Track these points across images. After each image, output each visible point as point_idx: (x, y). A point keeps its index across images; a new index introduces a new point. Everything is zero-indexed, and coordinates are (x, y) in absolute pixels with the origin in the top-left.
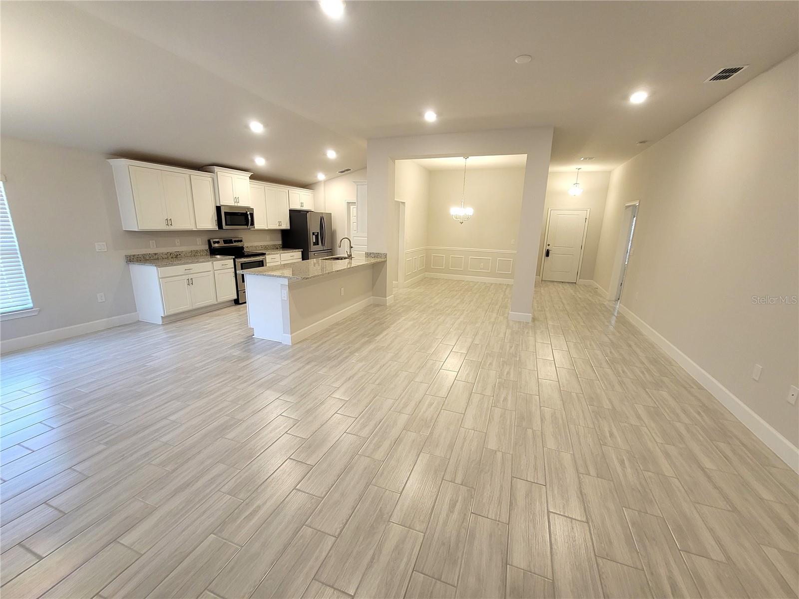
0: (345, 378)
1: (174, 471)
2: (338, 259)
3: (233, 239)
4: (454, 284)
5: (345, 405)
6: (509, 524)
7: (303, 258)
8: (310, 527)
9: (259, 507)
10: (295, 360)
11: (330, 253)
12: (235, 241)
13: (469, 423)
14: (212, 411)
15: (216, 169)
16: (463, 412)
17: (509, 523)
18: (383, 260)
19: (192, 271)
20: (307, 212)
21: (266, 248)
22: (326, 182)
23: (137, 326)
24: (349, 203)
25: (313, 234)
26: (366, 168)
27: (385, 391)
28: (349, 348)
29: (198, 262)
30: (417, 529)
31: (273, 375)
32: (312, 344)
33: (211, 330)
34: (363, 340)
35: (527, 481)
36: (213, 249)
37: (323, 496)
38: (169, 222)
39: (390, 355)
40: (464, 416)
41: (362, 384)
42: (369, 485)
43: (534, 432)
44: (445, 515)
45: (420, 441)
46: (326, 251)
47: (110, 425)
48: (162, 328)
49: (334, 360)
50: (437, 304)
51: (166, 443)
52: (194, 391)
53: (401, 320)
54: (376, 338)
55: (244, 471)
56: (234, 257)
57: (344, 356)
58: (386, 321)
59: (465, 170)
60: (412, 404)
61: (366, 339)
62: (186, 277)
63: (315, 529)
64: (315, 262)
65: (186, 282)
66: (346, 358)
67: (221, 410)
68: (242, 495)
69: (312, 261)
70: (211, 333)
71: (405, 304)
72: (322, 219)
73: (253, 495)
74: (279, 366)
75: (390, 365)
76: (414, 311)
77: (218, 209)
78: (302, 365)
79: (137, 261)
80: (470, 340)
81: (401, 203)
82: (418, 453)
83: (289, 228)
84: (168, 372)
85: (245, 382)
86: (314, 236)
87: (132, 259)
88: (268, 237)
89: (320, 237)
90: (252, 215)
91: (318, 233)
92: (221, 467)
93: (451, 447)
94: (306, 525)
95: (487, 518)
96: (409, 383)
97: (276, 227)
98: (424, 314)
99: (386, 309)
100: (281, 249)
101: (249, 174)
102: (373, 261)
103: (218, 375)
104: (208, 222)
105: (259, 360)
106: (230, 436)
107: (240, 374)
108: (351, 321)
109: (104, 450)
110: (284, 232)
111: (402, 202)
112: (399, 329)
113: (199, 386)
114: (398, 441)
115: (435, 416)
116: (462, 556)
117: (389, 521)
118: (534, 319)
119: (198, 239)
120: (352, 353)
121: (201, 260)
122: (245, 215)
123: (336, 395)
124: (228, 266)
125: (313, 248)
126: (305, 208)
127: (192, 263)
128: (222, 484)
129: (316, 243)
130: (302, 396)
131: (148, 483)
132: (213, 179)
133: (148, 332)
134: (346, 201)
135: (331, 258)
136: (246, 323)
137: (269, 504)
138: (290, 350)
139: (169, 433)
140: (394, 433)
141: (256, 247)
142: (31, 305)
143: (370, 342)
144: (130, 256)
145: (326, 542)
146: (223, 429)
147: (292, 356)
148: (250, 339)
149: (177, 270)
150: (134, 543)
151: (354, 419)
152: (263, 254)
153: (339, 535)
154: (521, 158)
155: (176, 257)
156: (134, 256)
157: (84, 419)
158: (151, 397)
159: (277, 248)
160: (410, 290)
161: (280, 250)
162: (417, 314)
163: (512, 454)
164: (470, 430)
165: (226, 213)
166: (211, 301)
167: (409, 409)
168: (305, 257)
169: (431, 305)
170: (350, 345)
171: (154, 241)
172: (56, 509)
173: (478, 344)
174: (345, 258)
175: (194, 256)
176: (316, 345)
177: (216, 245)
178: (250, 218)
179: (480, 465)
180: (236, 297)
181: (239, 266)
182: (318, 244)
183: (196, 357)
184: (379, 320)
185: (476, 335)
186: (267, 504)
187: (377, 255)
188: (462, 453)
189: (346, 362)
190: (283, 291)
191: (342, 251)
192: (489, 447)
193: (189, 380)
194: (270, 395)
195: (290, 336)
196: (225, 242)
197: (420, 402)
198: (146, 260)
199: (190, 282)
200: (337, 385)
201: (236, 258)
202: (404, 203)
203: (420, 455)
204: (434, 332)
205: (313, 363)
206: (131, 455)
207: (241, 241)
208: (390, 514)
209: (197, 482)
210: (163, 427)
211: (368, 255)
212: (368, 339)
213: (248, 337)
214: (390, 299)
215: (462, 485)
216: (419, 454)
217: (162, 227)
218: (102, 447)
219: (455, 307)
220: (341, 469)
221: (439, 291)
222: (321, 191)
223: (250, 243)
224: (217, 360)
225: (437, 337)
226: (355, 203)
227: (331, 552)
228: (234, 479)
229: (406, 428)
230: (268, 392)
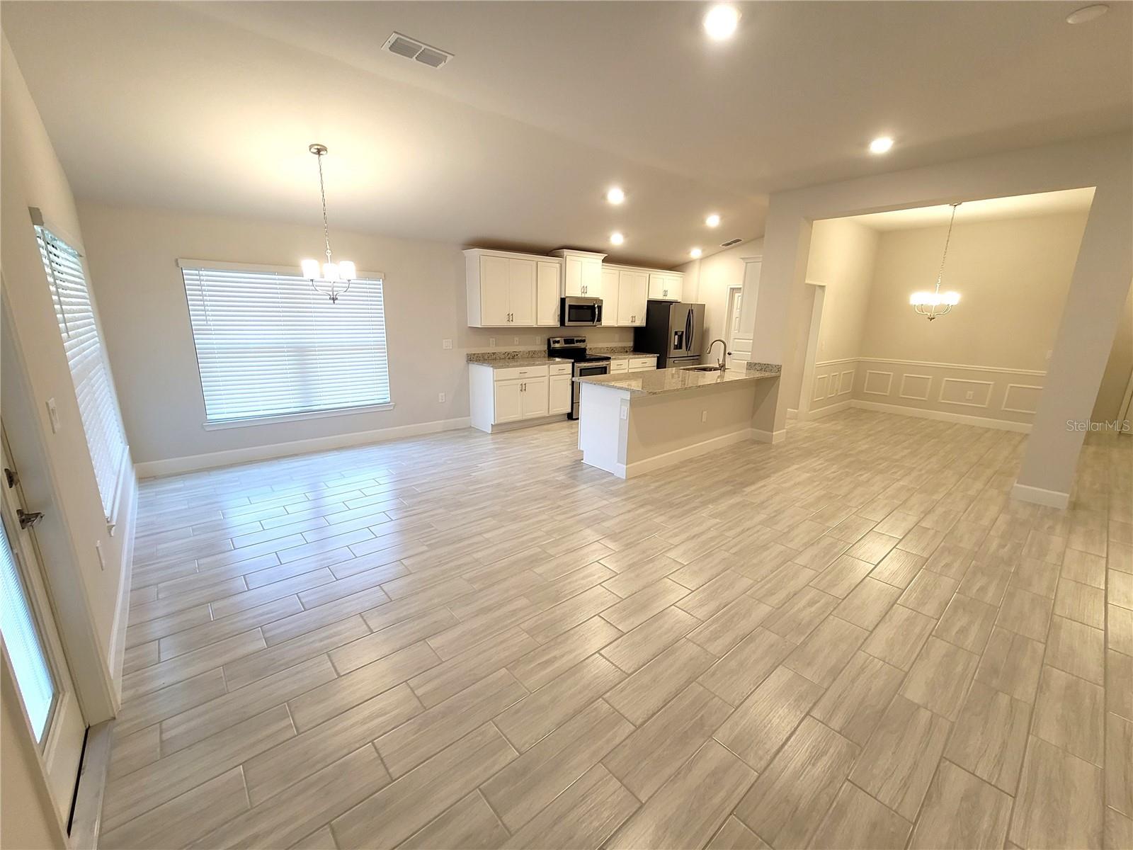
0: (688, 534)
1: (481, 590)
2: (705, 369)
3: (575, 339)
4: (903, 422)
5: (681, 570)
6: (915, 824)
7: (658, 367)
8: (607, 702)
9: (555, 659)
10: (625, 500)
11: (698, 361)
12: (577, 341)
13: (877, 647)
14: (525, 538)
15: (566, 252)
16: (870, 629)
17: (917, 821)
18: (774, 374)
19: (526, 375)
20: (671, 303)
21: (613, 350)
22: (703, 260)
23: (468, 431)
24: (733, 290)
25: (676, 333)
26: (763, 236)
27: (743, 566)
28: (702, 495)
29: (534, 365)
30: (751, 764)
31: (597, 512)
32: (651, 483)
33: (537, 446)
34: (723, 490)
35: (973, 774)
36: (553, 350)
37: (630, 672)
38: (510, 317)
39: (762, 516)
40: (869, 636)
41: (709, 548)
42: (692, 682)
43: (1013, 703)
44: (800, 764)
45: (783, 649)
46: (691, 358)
47: (433, 529)
48: (490, 437)
49: (677, 508)
50: (862, 451)
51: (477, 560)
52: (511, 512)
53: (790, 469)
54: (745, 489)
55: (546, 613)
56: (573, 361)
57: (693, 505)
58: (765, 466)
59: (950, 227)
60: (782, 595)
61: (729, 488)
62: (520, 382)
63: (613, 707)
64: (673, 372)
65: (519, 388)
66: (695, 508)
67: (534, 539)
68: (540, 639)
69: (670, 371)
70: (537, 450)
71: (804, 446)
72: (690, 312)
73: (552, 643)
74: (605, 502)
75: (758, 531)
76: (817, 458)
77: (563, 301)
78: (634, 506)
79: (476, 361)
80: (915, 519)
81: (817, 288)
82: (776, 664)
83: (644, 325)
84: (488, 487)
85: (564, 513)
86: (677, 336)
87: (474, 358)
88: (617, 336)
89: (686, 338)
90: (600, 308)
91: (683, 332)
92: (523, 602)
93: (835, 673)
94: (603, 699)
95: (875, 798)
96: (784, 562)
97: (627, 323)
98: (834, 464)
99: (771, 449)
100: (632, 353)
101: (602, 256)
102: (758, 375)
103: (536, 500)
104: (549, 317)
105: (584, 490)
106: (539, 570)
107: (561, 503)
108: (711, 459)
109: (427, 551)
110: (637, 331)
111: (820, 286)
112: (785, 482)
113: (516, 508)
114: (748, 638)
115: (817, 621)
116: (815, 830)
117: (710, 736)
118: (1074, 506)
119: (537, 338)
120: (704, 504)
121: (538, 363)
122: (593, 308)
123: (672, 554)
124: (565, 372)
125: (673, 352)
126: (669, 298)
127: (527, 365)
128: (522, 621)
129: (679, 347)
130: (627, 545)
131: (456, 595)
132: (561, 265)
133: (477, 440)
134: (729, 287)
135: (695, 369)
136: (575, 443)
137: (564, 660)
138: (623, 485)
139: (483, 550)
140: (744, 626)
141: (601, 349)
142: (389, 400)
143: (734, 493)
144: (471, 355)
145: (622, 728)
146: (534, 561)
147: (626, 493)
148: (578, 463)
149: (512, 372)
150: (439, 648)
151: (690, 591)
152: (608, 359)
153: (640, 727)
154: (1084, 196)
155: (513, 358)
156: (474, 354)
157: (414, 517)
158: (469, 509)
159: (627, 352)
160: (817, 424)
161: (629, 355)
162: (821, 464)
163: (953, 723)
164: (876, 660)
165: (571, 307)
166: (542, 412)
167: (775, 600)
168: (661, 364)
169: (851, 452)
170: (703, 493)
171: (494, 339)
172: (386, 593)
173: (929, 529)
174: (715, 369)
175: (531, 358)
176: (657, 484)
177: (557, 345)
178: (597, 313)
179: (881, 717)
180: (569, 411)
181: (577, 372)
182: (681, 348)
183: (517, 475)
184: (754, 464)
185: (929, 512)
186: (563, 659)
187: (764, 367)
188: (851, 688)
189: (693, 515)
190: (622, 407)
191: (713, 359)
192: (906, 696)
193: (507, 499)
194: (590, 534)
195: (625, 466)
196: (567, 341)
197: (795, 594)
198: (485, 360)
199: (523, 388)
200: (676, 540)
201: (575, 362)
202: (824, 286)
203: (778, 668)
204: (846, 496)
205: (649, 507)
206: (447, 563)
207: (584, 341)
208: (714, 728)
209: (499, 609)
210: (477, 543)
211: (751, 366)
212: (732, 488)
213: (576, 461)
214: (778, 435)
215: (840, 733)
216: (777, 666)
217: (504, 323)
218: (425, 548)
219: (897, 461)
220: (659, 649)
221: (870, 433)
222: (694, 274)
223: (595, 343)
224: (537, 482)
225: (849, 504)
226: (740, 288)
227: (627, 741)
228: (535, 619)
229: (765, 624)
230: (588, 531)
